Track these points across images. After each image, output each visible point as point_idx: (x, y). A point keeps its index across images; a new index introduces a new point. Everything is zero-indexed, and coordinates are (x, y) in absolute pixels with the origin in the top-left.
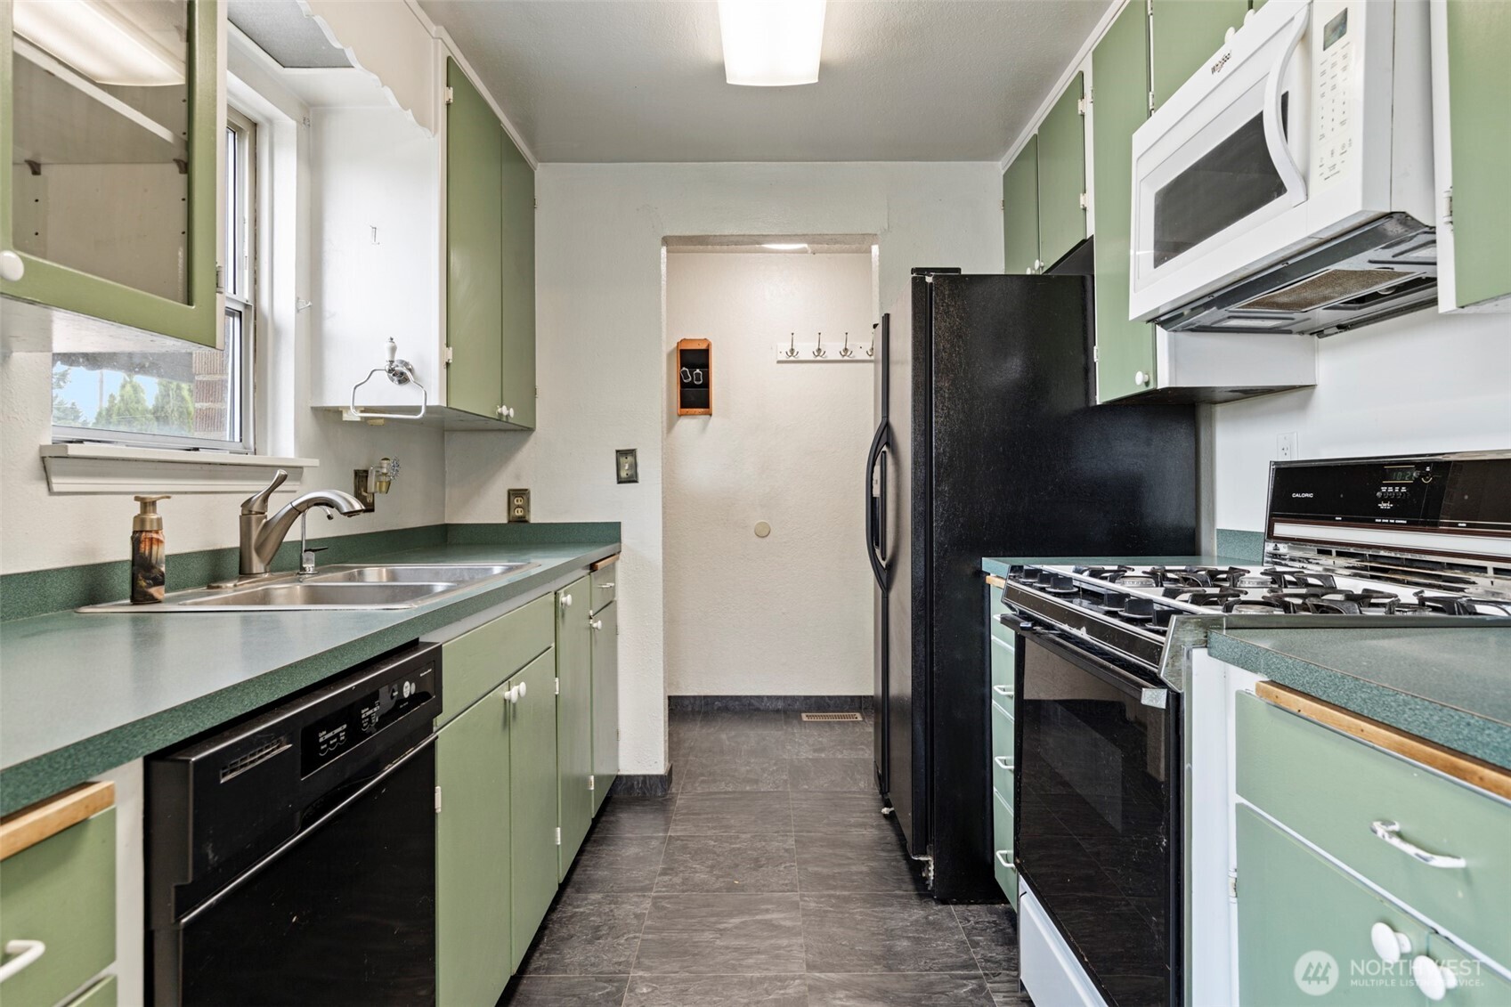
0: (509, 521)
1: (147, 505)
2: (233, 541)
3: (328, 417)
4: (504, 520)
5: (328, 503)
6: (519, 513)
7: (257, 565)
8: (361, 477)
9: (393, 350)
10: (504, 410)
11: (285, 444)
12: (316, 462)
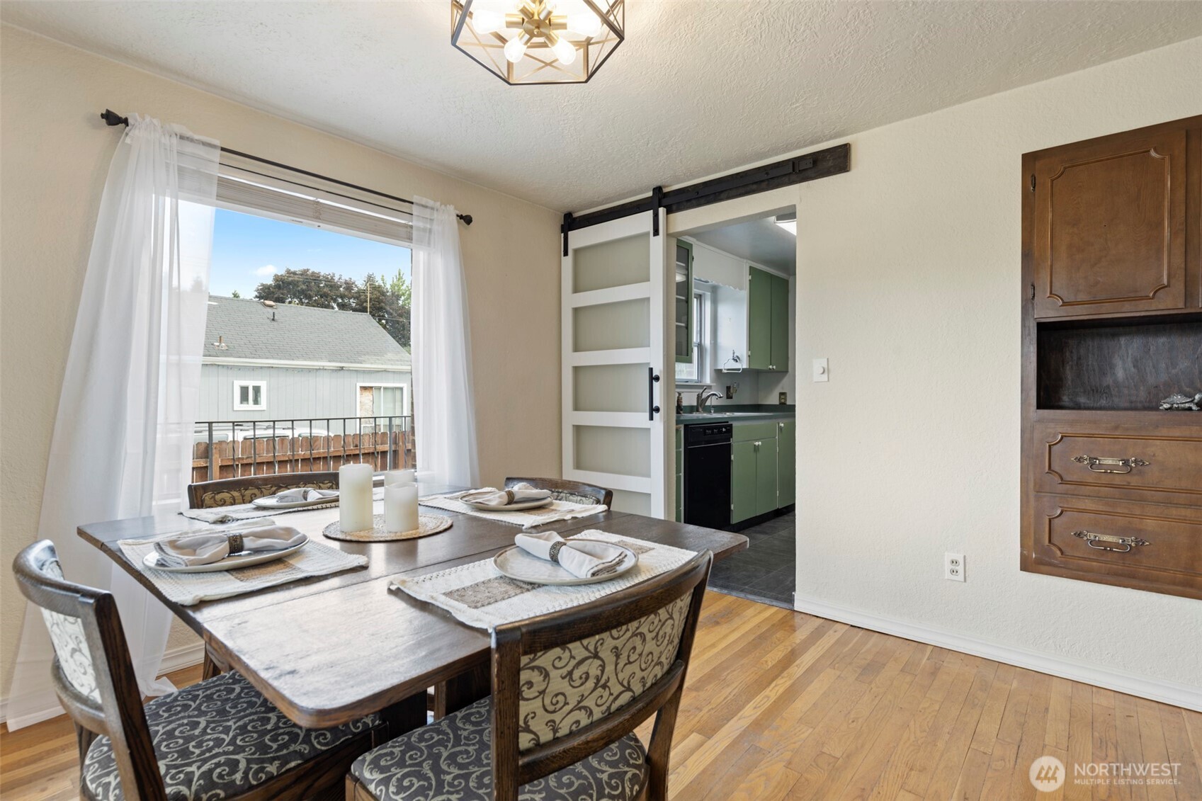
0: (780, 404)
1: (680, 394)
2: (695, 404)
3: (718, 372)
4: (778, 403)
5: (716, 395)
6: (783, 401)
7: (700, 410)
8: (728, 388)
9: (734, 353)
10: (771, 367)
11: (708, 380)
12: (715, 384)
